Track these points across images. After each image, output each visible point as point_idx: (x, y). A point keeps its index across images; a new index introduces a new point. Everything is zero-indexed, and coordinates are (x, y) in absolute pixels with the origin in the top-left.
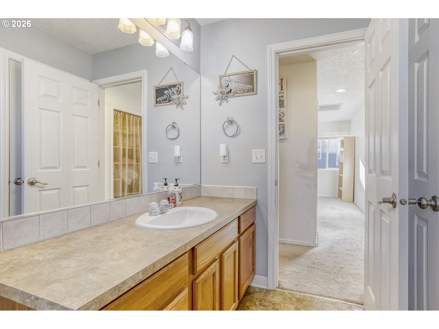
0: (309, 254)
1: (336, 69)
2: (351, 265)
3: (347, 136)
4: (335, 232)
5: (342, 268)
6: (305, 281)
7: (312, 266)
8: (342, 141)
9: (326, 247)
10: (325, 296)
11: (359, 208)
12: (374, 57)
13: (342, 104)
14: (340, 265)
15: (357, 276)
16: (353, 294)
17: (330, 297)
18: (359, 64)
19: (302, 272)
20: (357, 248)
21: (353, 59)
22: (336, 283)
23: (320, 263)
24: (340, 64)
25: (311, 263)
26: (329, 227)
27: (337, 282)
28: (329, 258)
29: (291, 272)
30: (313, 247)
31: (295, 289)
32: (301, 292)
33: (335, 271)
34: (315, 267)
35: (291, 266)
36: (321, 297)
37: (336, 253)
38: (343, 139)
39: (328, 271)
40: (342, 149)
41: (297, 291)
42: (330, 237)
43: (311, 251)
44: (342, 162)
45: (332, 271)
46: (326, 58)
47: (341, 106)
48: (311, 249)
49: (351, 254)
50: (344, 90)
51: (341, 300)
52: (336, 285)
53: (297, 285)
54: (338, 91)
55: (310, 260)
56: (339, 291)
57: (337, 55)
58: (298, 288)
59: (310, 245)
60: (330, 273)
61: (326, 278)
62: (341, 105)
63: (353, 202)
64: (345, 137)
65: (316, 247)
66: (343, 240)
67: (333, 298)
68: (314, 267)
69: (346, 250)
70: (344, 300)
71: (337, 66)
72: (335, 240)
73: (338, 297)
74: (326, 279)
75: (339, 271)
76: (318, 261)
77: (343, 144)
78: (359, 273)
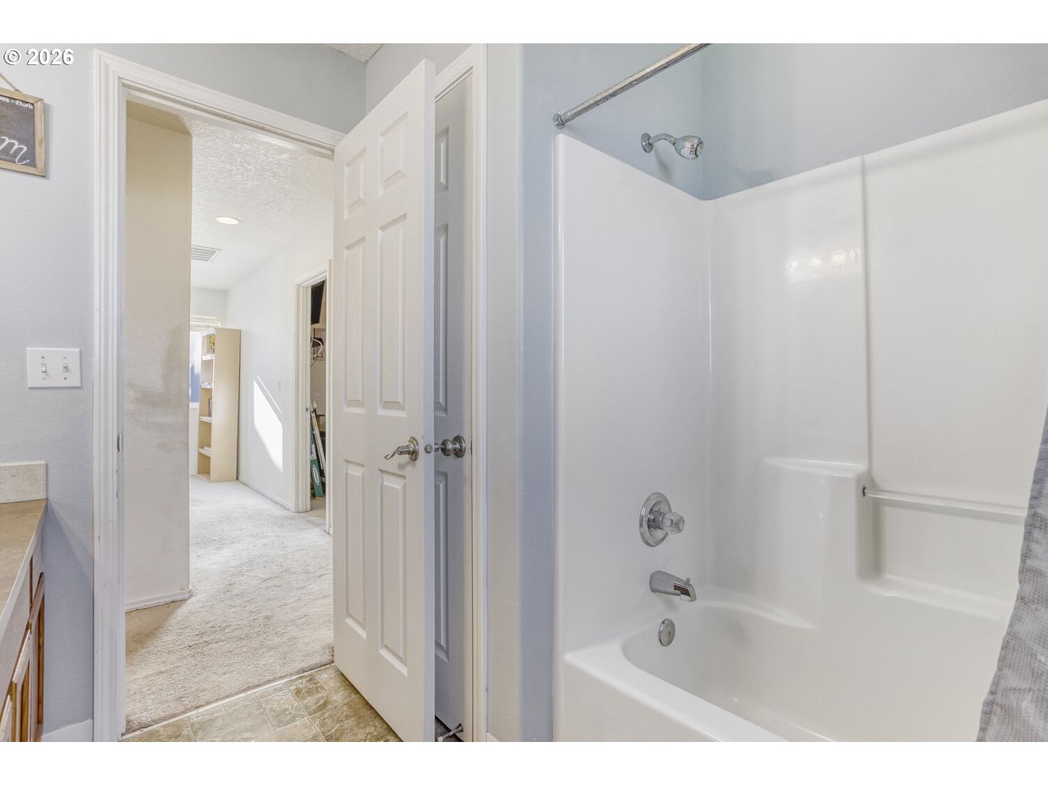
0: (180, 618)
1: (234, 172)
2: (284, 605)
3: (219, 325)
4: (222, 552)
5: (268, 618)
6: (196, 679)
7: (201, 641)
8: (210, 336)
9: (215, 590)
10: (257, 686)
11: (253, 489)
12: (361, 197)
13: (220, 250)
14: (264, 614)
15: (303, 620)
16: (308, 654)
17: (269, 681)
18: (282, 179)
19: (179, 664)
20: (281, 571)
21: (275, 166)
22: (269, 651)
23: (217, 629)
24: (245, 165)
25: (193, 636)
26: (203, 546)
27: (270, 649)
28: (234, 610)
29: (150, 679)
30: (183, 601)
31: (181, 708)
32: (197, 707)
33: (258, 629)
34: (208, 640)
35: (143, 666)
36: (249, 693)
37: (244, 593)
38: (212, 332)
39: (242, 637)
40: (208, 357)
41: (187, 711)
42: (215, 566)
43: (182, 611)
44: (209, 387)
45: (252, 631)
46: (218, 140)
47: (215, 254)
48: (179, 607)
49: (275, 586)
50: (236, 222)
51: (291, 675)
52: (270, 654)
53: (181, 698)
54: (219, 220)
55: (188, 630)
56: (281, 662)
57: (245, 145)
58: (185, 703)
59: (173, 599)
60: (248, 636)
61: (245, 650)
62: (218, 251)
63: (237, 478)
64: (217, 329)
65: (190, 597)
66: (247, 562)
67: (274, 680)
68: (205, 641)
69: (261, 580)
70: (298, 673)
71: (236, 166)
72: (231, 569)
73: (285, 674)
74: (245, 652)
75: (265, 625)
76: (210, 625)
77: (214, 344)
78: (305, 614)
